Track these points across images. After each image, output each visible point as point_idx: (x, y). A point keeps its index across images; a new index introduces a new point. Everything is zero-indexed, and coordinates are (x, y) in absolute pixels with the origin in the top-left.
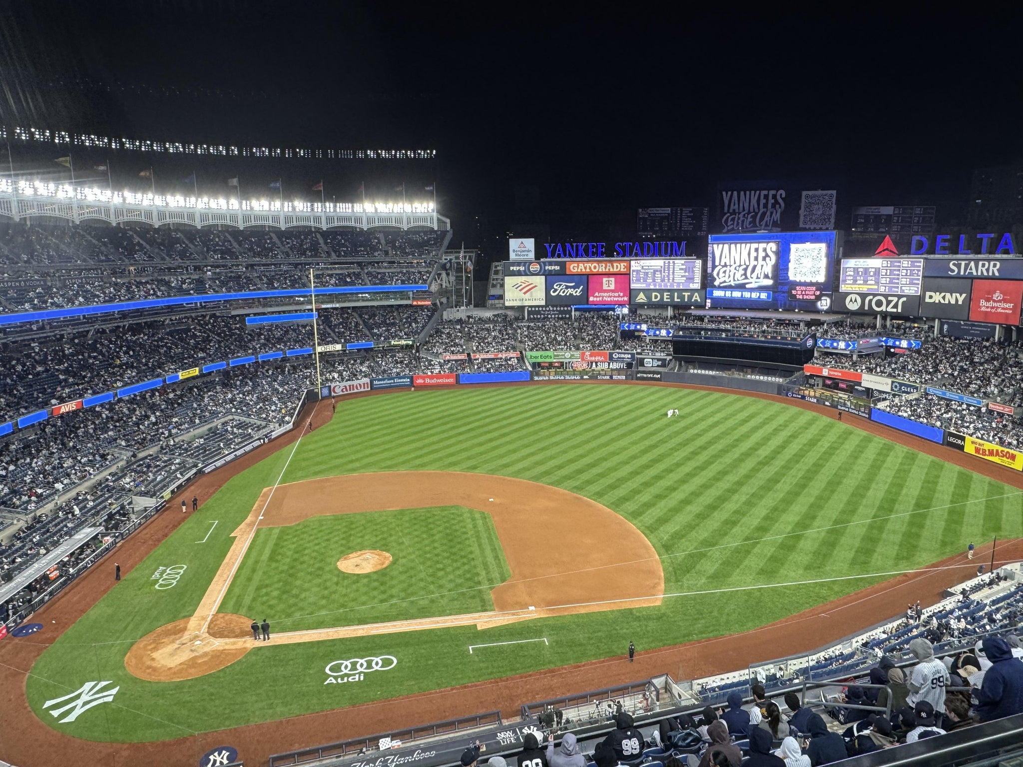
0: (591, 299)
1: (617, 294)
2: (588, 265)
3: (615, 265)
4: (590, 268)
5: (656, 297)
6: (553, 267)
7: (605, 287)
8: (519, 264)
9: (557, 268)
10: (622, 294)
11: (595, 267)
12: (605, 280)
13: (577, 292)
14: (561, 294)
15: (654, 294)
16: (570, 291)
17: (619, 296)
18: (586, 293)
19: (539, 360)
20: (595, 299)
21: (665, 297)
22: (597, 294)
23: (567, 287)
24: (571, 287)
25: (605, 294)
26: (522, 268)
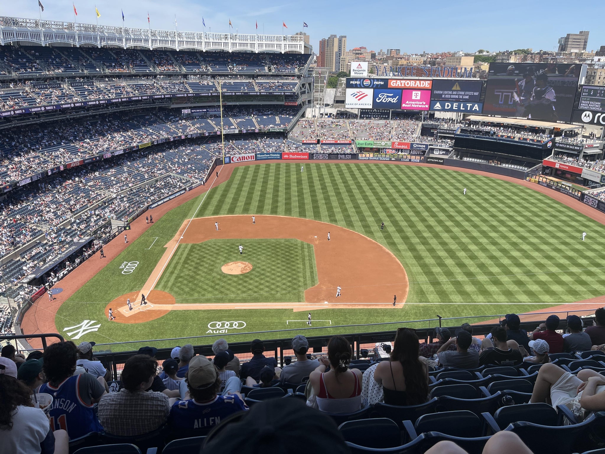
0: (404, 105)
1: (421, 103)
2: (403, 82)
3: (422, 82)
4: (404, 84)
5: (448, 106)
6: (379, 83)
7: (414, 98)
8: (356, 79)
9: (382, 83)
10: (424, 103)
11: (408, 84)
12: (414, 92)
13: (394, 100)
14: (383, 101)
15: (446, 104)
16: (390, 99)
17: (423, 104)
18: (400, 102)
19: (364, 146)
20: (406, 106)
21: (454, 106)
22: (407, 102)
23: (388, 97)
24: (390, 97)
25: (413, 103)
26: (358, 83)
